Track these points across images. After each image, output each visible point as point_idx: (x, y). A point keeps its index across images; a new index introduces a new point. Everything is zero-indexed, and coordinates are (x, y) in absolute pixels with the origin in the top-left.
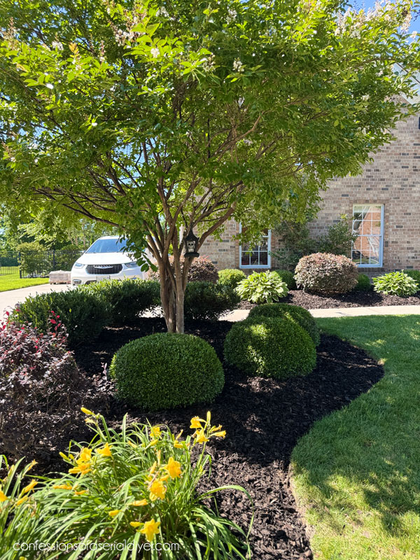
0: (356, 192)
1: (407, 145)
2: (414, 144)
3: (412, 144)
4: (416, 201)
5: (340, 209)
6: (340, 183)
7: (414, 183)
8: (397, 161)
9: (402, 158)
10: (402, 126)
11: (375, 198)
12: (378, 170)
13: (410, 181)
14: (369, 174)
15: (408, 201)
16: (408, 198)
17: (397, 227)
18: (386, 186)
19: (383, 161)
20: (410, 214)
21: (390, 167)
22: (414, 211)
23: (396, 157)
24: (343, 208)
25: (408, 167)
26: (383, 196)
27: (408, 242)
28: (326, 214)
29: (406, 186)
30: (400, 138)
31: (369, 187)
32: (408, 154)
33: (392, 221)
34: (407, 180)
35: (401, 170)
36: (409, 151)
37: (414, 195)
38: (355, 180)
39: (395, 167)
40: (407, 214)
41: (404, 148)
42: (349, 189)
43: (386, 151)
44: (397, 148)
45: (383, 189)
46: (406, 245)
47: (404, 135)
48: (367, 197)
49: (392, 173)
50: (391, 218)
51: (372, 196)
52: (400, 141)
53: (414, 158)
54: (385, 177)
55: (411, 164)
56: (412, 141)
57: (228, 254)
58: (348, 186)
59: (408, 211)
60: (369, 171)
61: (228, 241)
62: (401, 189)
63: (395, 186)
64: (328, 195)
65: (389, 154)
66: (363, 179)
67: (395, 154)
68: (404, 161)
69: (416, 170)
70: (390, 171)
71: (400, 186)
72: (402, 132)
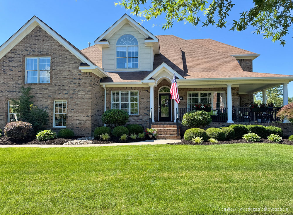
0: (54, 95)
1: (76, 74)
2: (79, 74)
3: (77, 74)
4: (80, 99)
5: (48, 102)
6: (47, 91)
7: (79, 90)
8: (71, 81)
9: (73, 80)
10: (73, 66)
11: (62, 97)
12: (63, 85)
13: (77, 90)
14: (60, 87)
15: (76, 99)
16: (76, 97)
17: (72, 110)
18: (67, 92)
19: (65, 81)
20: (77, 104)
21: (69, 84)
22: (79, 103)
23: (71, 80)
24: (49, 101)
25: (76, 84)
26: (66, 96)
27: (77, 117)
28: (42, 104)
29: (75, 92)
30: (72, 72)
31: (60, 92)
32: (76, 78)
33: (70, 107)
34: (76, 89)
35: (73, 85)
36: (77, 77)
37: (79, 96)
38: (54, 89)
39: (71, 84)
40: (76, 104)
41: (74, 76)
42: (51, 93)
43: (67, 77)
44: (71, 76)
45: (65, 93)
46: (75, 118)
47: (74, 70)
48: (59, 97)
49: (69, 87)
50: (69, 106)
51: (61, 96)
52: (73, 73)
53: (79, 80)
54: (66, 88)
55: (78, 83)
56: (78, 73)
57: (2, 121)
58: (51, 92)
59: (77, 103)
60: (60, 85)
61: (2, 115)
62: (73, 93)
63: (71, 92)
64: (43, 96)
65: (68, 79)
66: (57, 89)
67: (71, 78)
68: (74, 81)
69: (80, 85)
70: (69, 85)
71: (73, 92)
72: (73, 69)
